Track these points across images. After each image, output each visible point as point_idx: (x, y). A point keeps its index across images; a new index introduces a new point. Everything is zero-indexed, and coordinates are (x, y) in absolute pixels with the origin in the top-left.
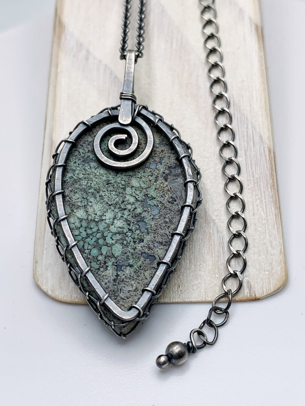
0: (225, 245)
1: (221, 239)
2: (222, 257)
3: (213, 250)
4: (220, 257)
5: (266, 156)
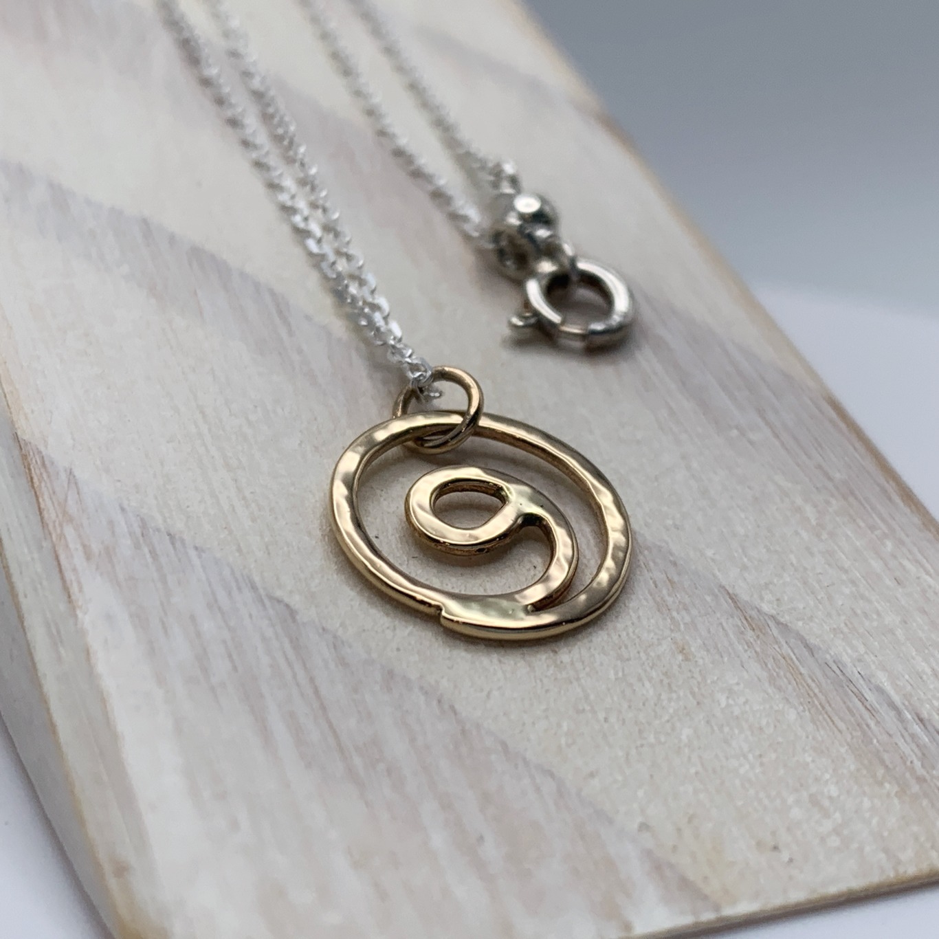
0: (858, 686)
1: (835, 668)
2: (872, 724)
3: (827, 706)
4: (868, 725)
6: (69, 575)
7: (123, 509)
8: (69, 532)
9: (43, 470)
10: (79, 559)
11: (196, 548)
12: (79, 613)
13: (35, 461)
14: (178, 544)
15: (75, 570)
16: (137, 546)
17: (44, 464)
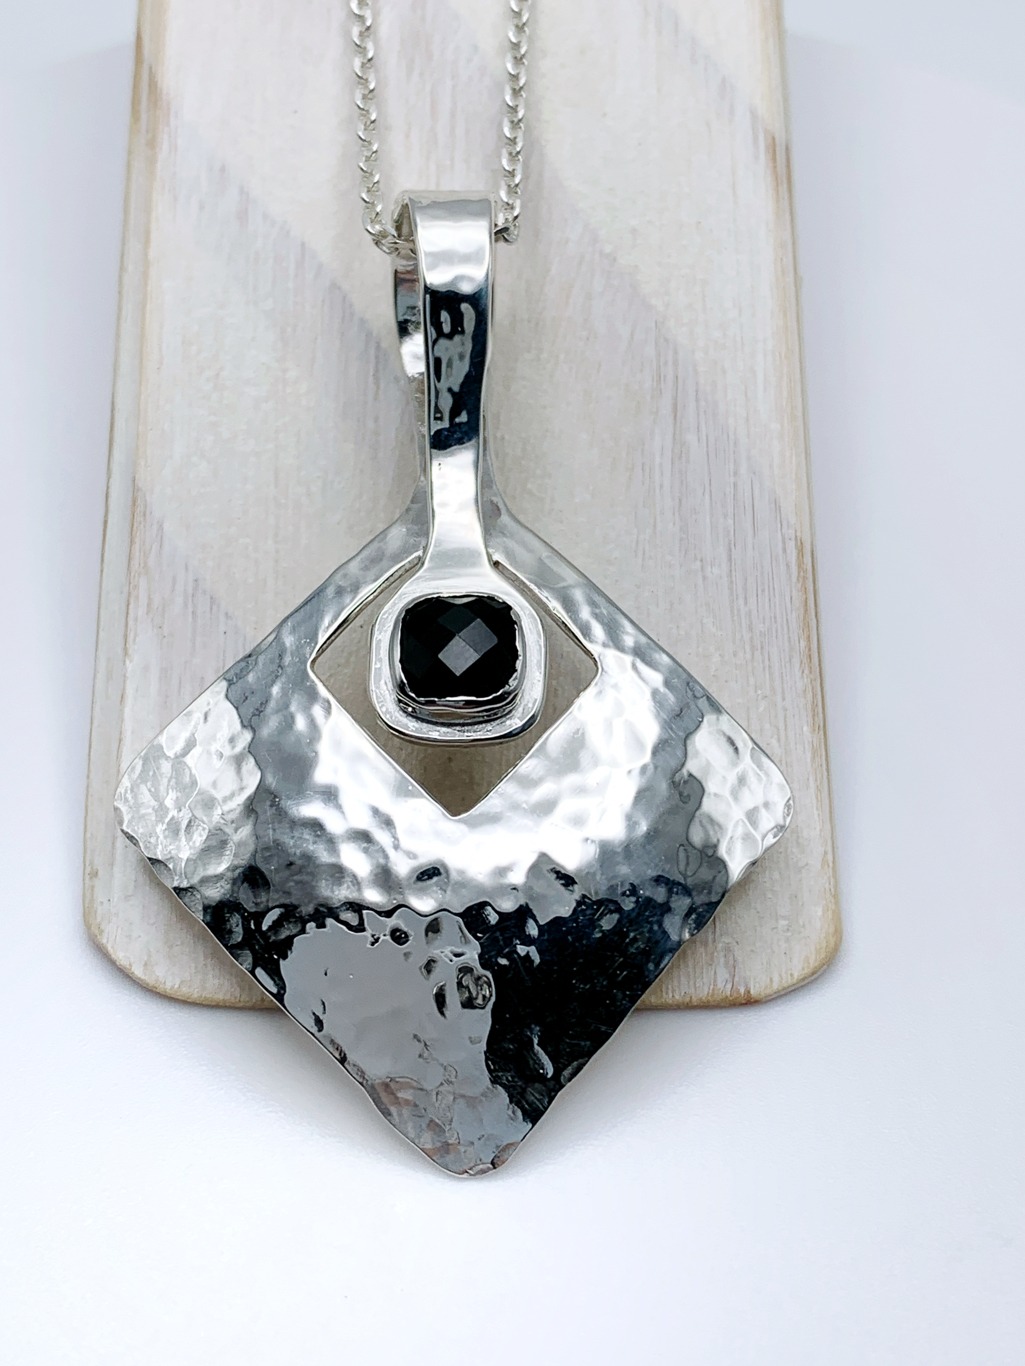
5: (788, 565)
6: (131, 623)
7: (187, 568)
8: (143, 583)
9: (142, 519)
10: (142, 611)
11: (227, 614)
12: (128, 662)
13: (139, 509)
14: (215, 608)
15: (136, 619)
16: (186, 605)
17: (144, 515)
